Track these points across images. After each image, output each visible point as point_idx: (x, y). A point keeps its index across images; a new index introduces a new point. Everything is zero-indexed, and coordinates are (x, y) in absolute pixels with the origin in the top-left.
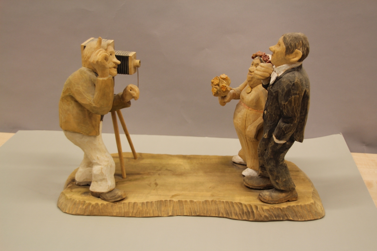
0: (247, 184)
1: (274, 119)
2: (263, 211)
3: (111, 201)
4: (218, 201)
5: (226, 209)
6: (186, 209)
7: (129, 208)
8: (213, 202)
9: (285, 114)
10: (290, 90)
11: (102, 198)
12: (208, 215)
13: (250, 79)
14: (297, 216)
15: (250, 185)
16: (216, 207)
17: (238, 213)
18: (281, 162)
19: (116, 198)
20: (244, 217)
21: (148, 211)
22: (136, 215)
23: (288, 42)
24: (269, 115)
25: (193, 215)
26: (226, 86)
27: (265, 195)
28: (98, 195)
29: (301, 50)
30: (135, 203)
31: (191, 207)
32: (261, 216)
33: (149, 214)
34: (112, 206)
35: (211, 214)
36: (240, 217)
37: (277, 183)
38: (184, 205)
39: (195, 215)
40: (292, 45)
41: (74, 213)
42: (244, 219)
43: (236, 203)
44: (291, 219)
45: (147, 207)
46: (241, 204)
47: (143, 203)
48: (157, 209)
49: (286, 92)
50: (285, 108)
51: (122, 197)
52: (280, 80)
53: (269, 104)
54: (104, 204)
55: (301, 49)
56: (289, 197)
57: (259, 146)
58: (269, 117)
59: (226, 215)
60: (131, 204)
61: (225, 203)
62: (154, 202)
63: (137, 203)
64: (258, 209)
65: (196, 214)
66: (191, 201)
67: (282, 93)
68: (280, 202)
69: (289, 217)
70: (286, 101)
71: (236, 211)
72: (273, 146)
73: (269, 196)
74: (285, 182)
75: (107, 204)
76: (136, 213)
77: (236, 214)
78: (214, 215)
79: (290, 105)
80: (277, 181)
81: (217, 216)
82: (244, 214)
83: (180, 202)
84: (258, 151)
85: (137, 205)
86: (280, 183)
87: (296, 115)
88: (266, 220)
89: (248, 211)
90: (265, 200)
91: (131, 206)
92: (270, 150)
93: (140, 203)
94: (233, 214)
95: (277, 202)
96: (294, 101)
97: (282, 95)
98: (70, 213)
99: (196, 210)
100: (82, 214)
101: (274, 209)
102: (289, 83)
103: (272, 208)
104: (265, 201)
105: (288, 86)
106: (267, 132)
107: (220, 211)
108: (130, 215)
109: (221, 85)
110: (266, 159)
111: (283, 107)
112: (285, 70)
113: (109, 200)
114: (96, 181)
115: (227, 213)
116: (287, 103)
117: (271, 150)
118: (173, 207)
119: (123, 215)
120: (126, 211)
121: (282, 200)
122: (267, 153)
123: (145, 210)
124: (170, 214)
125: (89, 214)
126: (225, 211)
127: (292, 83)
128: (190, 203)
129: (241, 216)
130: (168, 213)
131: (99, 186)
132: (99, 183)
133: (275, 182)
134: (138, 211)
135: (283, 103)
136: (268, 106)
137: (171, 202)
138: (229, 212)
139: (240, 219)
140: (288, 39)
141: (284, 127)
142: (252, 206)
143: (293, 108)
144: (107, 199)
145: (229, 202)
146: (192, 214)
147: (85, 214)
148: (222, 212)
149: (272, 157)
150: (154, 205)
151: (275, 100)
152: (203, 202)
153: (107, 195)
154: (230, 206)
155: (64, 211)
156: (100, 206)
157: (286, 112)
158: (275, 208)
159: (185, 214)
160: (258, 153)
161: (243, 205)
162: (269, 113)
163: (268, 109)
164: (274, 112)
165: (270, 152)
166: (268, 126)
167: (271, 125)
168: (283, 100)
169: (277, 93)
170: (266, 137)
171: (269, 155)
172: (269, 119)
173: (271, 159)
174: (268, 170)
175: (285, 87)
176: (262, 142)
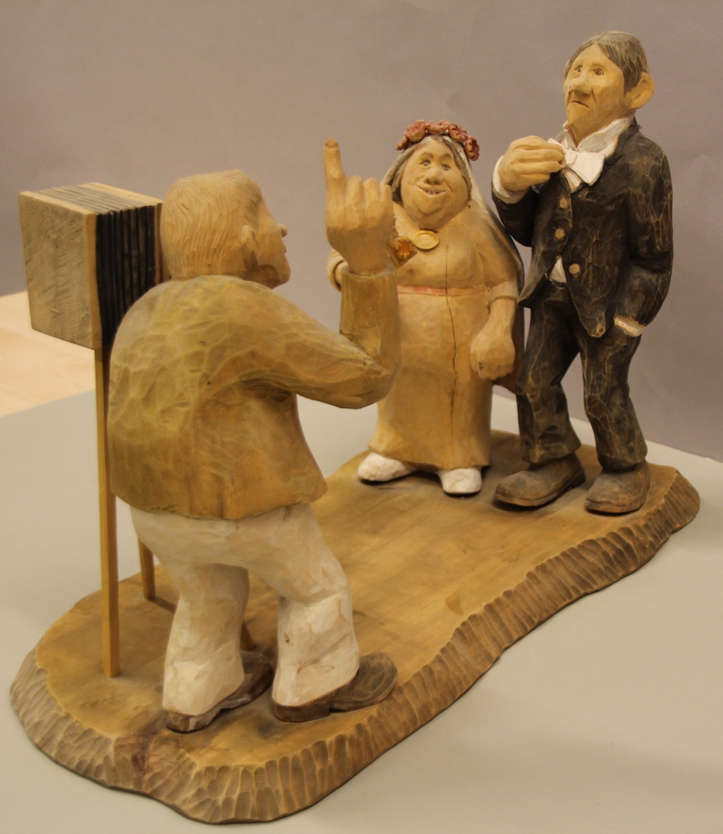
1: (609, 276)
2: (643, 533)
4: (547, 562)
5: (573, 573)
6: (508, 621)
7: (422, 694)
9: (658, 247)
10: (662, 180)
13: (438, 205)
14: (680, 514)
16: (554, 581)
17: (602, 568)
20: (617, 571)
23: (624, 58)
24: (591, 272)
25: (529, 628)
31: (513, 609)
32: (645, 548)
33: (464, 680)
35: (555, 605)
36: (610, 576)
38: (500, 614)
39: (533, 626)
40: (634, 62)
41: (307, 800)
42: (620, 574)
43: (582, 547)
44: (678, 526)
46: (592, 542)
47: (439, 659)
49: (655, 187)
50: (658, 232)
52: (619, 163)
53: (590, 240)
54: (372, 717)
57: (533, 379)
58: (594, 278)
59: (582, 586)
60: (418, 678)
61: (562, 558)
62: (452, 641)
64: (632, 532)
65: (533, 621)
66: (507, 594)
67: (643, 195)
70: (660, 212)
71: (595, 565)
75: (379, 713)
77: (600, 573)
78: (564, 604)
79: (667, 220)
81: (568, 601)
82: (615, 563)
83: (489, 609)
85: (431, 672)
86: (636, 446)
89: (619, 552)
91: (421, 683)
92: (608, 368)
93: (434, 661)
94: (594, 576)
97: (647, 200)
99: (529, 613)
102: (653, 162)
103: (645, 517)
104: (625, 509)
105: (654, 171)
106: (601, 319)
107: (568, 586)
108: (433, 710)
110: (601, 397)
111: (655, 229)
112: (616, 135)
114: (316, 661)
115: (582, 582)
116: (661, 216)
117: (611, 367)
120: (420, 705)
122: (599, 378)
123: (452, 677)
124: (494, 655)
127: (660, 162)
128: (507, 602)
129: (611, 571)
130: (489, 655)
131: (328, 671)
132: (326, 660)
133: (627, 448)
134: (442, 689)
135: (653, 220)
136: (585, 248)
137: (476, 621)
138: (583, 577)
140: (618, 49)
142: (617, 533)
144: (365, 699)
145: (568, 553)
146: (525, 627)
148: (571, 584)
149: (615, 383)
150: (457, 647)
151: (612, 223)
152: (526, 581)
154: (574, 561)
157: (662, 242)
161: (600, 542)
162: (591, 268)
163: (588, 255)
164: (606, 259)
165: (610, 372)
166: (597, 302)
167: (604, 297)
168: (653, 212)
169: (621, 201)
170: (604, 331)
171: (608, 382)
172: (592, 284)
173: (613, 390)
174: (614, 421)
175: (648, 176)
176: (542, 365)
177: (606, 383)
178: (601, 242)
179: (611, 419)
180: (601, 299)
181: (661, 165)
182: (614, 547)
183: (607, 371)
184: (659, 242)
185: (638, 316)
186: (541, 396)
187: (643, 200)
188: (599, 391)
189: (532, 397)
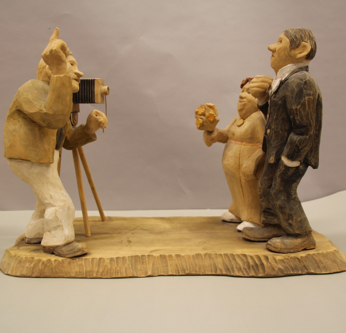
0: (248, 236)
1: (282, 136)
2: (276, 262)
3: (68, 256)
4: (214, 254)
5: (225, 264)
6: (170, 266)
7: (92, 266)
8: (207, 256)
9: (297, 122)
10: (302, 90)
11: (56, 253)
12: (201, 274)
13: (242, 107)
14: (319, 267)
15: (251, 237)
16: (212, 262)
17: (242, 268)
18: (294, 195)
19: (74, 252)
20: (250, 272)
21: (119, 269)
22: (102, 275)
23: (292, 35)
25: (181, 274)
26: (213, 115)
27: (276, 242)
28: (51, 251)
29: (309, 43)
30: (100, 259)
31: (177, 263)
32: (274, 269)
33: (121, 273)
34: (69, 263)
35: (205, 272)
36: (245, 273)
37: (290, 225)
38: (168, 261)
39: (184, 274)
40: (298, 37)
41: (18, 274)
42: (251, 275)
43: (238, 256)
44: (312, 271)
45: (117, 264)
46: (245, 256)
47: (112, 259)
48: (131, 266)
49: (297, 92)
50: (297, 114)
51: (83, 251)
53: (273, 118)
54: (58, 260)
55: (309, 41)
56: (306, 243)
57: (260, 183)
58: (275, 136)
59: (226, 271)
60: (95, 260)
61: (223, 255)
62: (127, 258)
63: (103, 258)
64: (269, 260)
65: (185, 272)
66: (178, 256)
67: (291, 95)
68: (296, 250)
69: (310, 269)
70: (298, 104)
71: (240, 265)
72: (283, 172)
73: (281, 243)
74: (301, 222)
75: (63, 260)
76: (103, 272)
77: (240, 269)
78: (210, 273)
79: (304, 109)
80: (290, 221)
81: (213, 273)
82: (251, 269)
83: (162, 257)
84: (258, 190)
85: (104, 261)
86: (294, 224)
87: (312, 123)
88: (280, 274)
89: (256, 264)
91: (95, 263)
92: (278, 180)
93: (108, 259)
94: (235, 269)
95: (292, 251)
96: (308, 104)
97: (292, 97)
98: (13, 274)
99: (185, 267)
100: (28, 275)
101: (289, 259)
102: (299, 81)
103: (287, 257)
105: (298, 85)
106: (273, 154)
107: (217, 267)
108: (95, 275)
109: (207, 114)
110: (274, 193)
111: (295, 112)
112: (290, 71)
113: (65, 255)
114: (49, 231)
115: (228, 269)
116: (299, 106)
117: (280, 180)
118: (153, 264)
119: (84, 276)
120: (88, 269)
121: (298, 247)
122: (275, 184)
123: (114, 268)
124: (149, 273)
125: (39, 275)
126: (224, 267)
127: (303, 81)
128: (175, 258)
129: (246, 271)
130: (147, 273)
131: (53, 237)
132: (53, 232)
133: (288, 222)
134: (106, 270)
135: (294, 107)
136: (272, 121)
137: (150, 258)
138: (229, 267)
139: (246, 275)
140: (290, 31)
141: (298, 140)
142: (260, 256)
143: (308, 114)
145: (228, 255)
146: (179, 273)
147: (33, 276)
148: (221, 268)
149: (282, 188)
150: (128, 261)
151: (281, 109)
152: (193, 256)
153: (64, 249)
154: (230, 259)
155: (6, 273)
156: (53, 263)
157: (300, 120)
158: (291, 258)
159: (170, 273)
160: (259, 193)
161: (249, 257)
162: (273, 131)
163: (272, 125)
164: (280, 128)
165: (279, 182)
166: (274, 147)
167: (277, 145)
168: (294, 104)
169: (284, 99)
170: (273, 161)
171: (278, 187)
172: (274, 138)
173: (280, 191)
174: (278, 206)
175: (294, 87)
176: (264, 178)
177: (277, 187)
178: (277, 119)
179: (277, 205)
180: (276, 146)
181: (303, 82)
182: (255, 262)
183: (278, 182)
184: (298, 119)
185: (287, 155)
186: (263, 192)
187: (290, 97)
188: (274, 190)
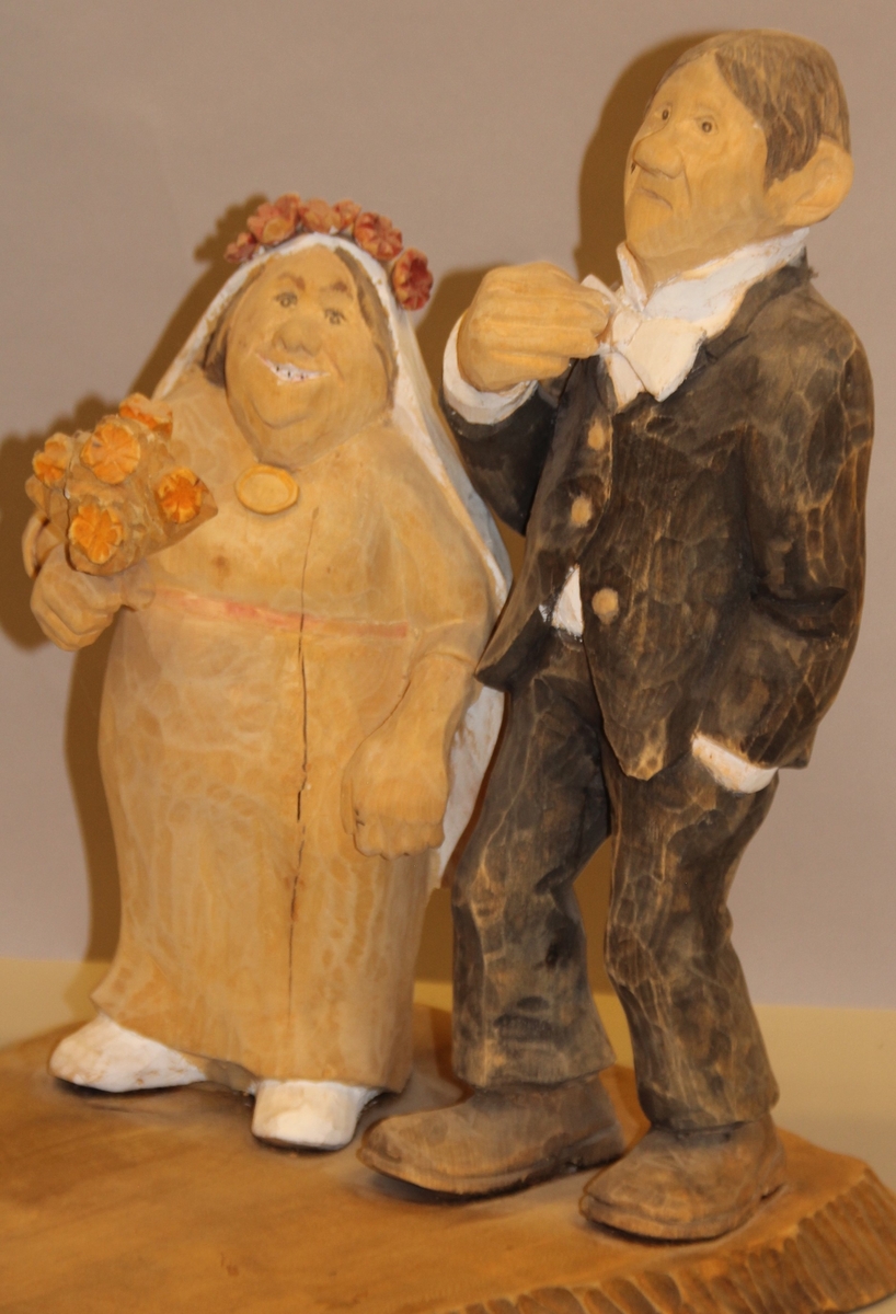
1: (690, 631)
2: (709, 1296)
9: (813, 574)
10: (839, 411)
14: (843, 1276)
23: (774, 99)
24: (643, 615)
27: (661, 1189)
37: (716, 1084)
40: (800, 111)
43: (530, 1302)
50: (814, 536)
52: (737, 353)
53: (648, 535)
56: (767, 1161)
58: (650, 631)
67: (785, 440)
68: (745, 1210)
69: (820, 1298)
73: (688, 1191)
79: (845, 510)
80: (718, 1068)
86: (730, 1074)
90: (673, 1221)
95: (736, 1219)
96: (859, 478)
97: (792, 452)
101: (747, 1263)
102: (821, 363)
103: (738, 1259)
105: (820, 384)
106: (655, 734)
110: (643, 933)
111: (808, 528)
112: (740, 285)
116: (828, 497)
117: (676, 860)
121: (749, 1194)
122: (644, 885)
127: (837, 360)
135: (803, 504)
136: (634, 552)
140: (761, 74)
143: (853, 529)
145: (487, 1309)
149: (684, 903)
151: (705, 499)
158: (753, 1259)
161: (581, 1299)
162: (645, 605)
163: (639, 573)
164: (684, 589)
165: (672, 874)
166: (652, 691)
167: (672, 683)
168: (805, 485)
169: (730, 448)
170: (659, 766)
171: (665, 898)
172: (645, 644)
173: (677, 919)
175: (801, 394)
176: (516, 836)
177: (659, 900)
178: (673, 543)
179: (663, 993)
180: (663, 686)
181: (842, 371)
183: (663, 871)
184: (817, 561)
185: (748, 740)
187: (783, 451)
188: (640, 916)
189: (484, 913)
